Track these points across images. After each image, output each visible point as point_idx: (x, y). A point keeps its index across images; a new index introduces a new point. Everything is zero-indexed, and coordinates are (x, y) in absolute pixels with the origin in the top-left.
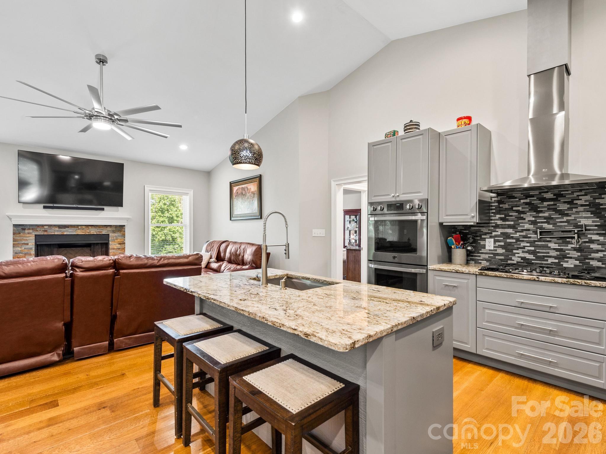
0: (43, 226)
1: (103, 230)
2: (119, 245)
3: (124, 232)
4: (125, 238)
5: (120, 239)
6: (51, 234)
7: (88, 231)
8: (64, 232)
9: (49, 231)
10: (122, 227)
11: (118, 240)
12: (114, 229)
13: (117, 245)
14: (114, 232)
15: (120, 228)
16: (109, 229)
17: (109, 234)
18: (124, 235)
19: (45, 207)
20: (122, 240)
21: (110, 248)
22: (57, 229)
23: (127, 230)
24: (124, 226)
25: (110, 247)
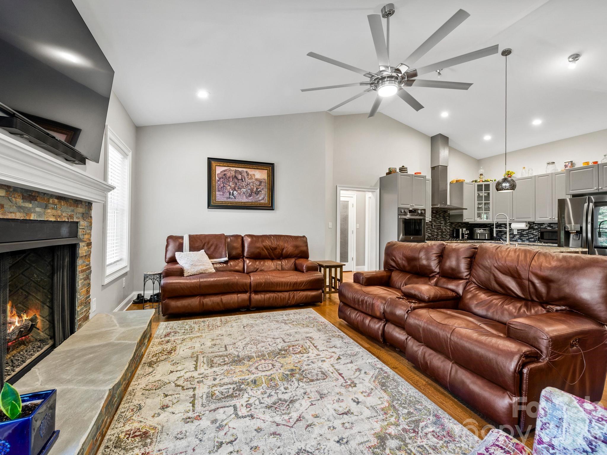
2: (86, 248)
3: (91, 217)
5: (88, 234)
12: (84, 210)
14: (83, 217)
15: (88, 208)
16: (80, 209)
17: (78, 223)
20: (89, 237)
24: (91, 203)
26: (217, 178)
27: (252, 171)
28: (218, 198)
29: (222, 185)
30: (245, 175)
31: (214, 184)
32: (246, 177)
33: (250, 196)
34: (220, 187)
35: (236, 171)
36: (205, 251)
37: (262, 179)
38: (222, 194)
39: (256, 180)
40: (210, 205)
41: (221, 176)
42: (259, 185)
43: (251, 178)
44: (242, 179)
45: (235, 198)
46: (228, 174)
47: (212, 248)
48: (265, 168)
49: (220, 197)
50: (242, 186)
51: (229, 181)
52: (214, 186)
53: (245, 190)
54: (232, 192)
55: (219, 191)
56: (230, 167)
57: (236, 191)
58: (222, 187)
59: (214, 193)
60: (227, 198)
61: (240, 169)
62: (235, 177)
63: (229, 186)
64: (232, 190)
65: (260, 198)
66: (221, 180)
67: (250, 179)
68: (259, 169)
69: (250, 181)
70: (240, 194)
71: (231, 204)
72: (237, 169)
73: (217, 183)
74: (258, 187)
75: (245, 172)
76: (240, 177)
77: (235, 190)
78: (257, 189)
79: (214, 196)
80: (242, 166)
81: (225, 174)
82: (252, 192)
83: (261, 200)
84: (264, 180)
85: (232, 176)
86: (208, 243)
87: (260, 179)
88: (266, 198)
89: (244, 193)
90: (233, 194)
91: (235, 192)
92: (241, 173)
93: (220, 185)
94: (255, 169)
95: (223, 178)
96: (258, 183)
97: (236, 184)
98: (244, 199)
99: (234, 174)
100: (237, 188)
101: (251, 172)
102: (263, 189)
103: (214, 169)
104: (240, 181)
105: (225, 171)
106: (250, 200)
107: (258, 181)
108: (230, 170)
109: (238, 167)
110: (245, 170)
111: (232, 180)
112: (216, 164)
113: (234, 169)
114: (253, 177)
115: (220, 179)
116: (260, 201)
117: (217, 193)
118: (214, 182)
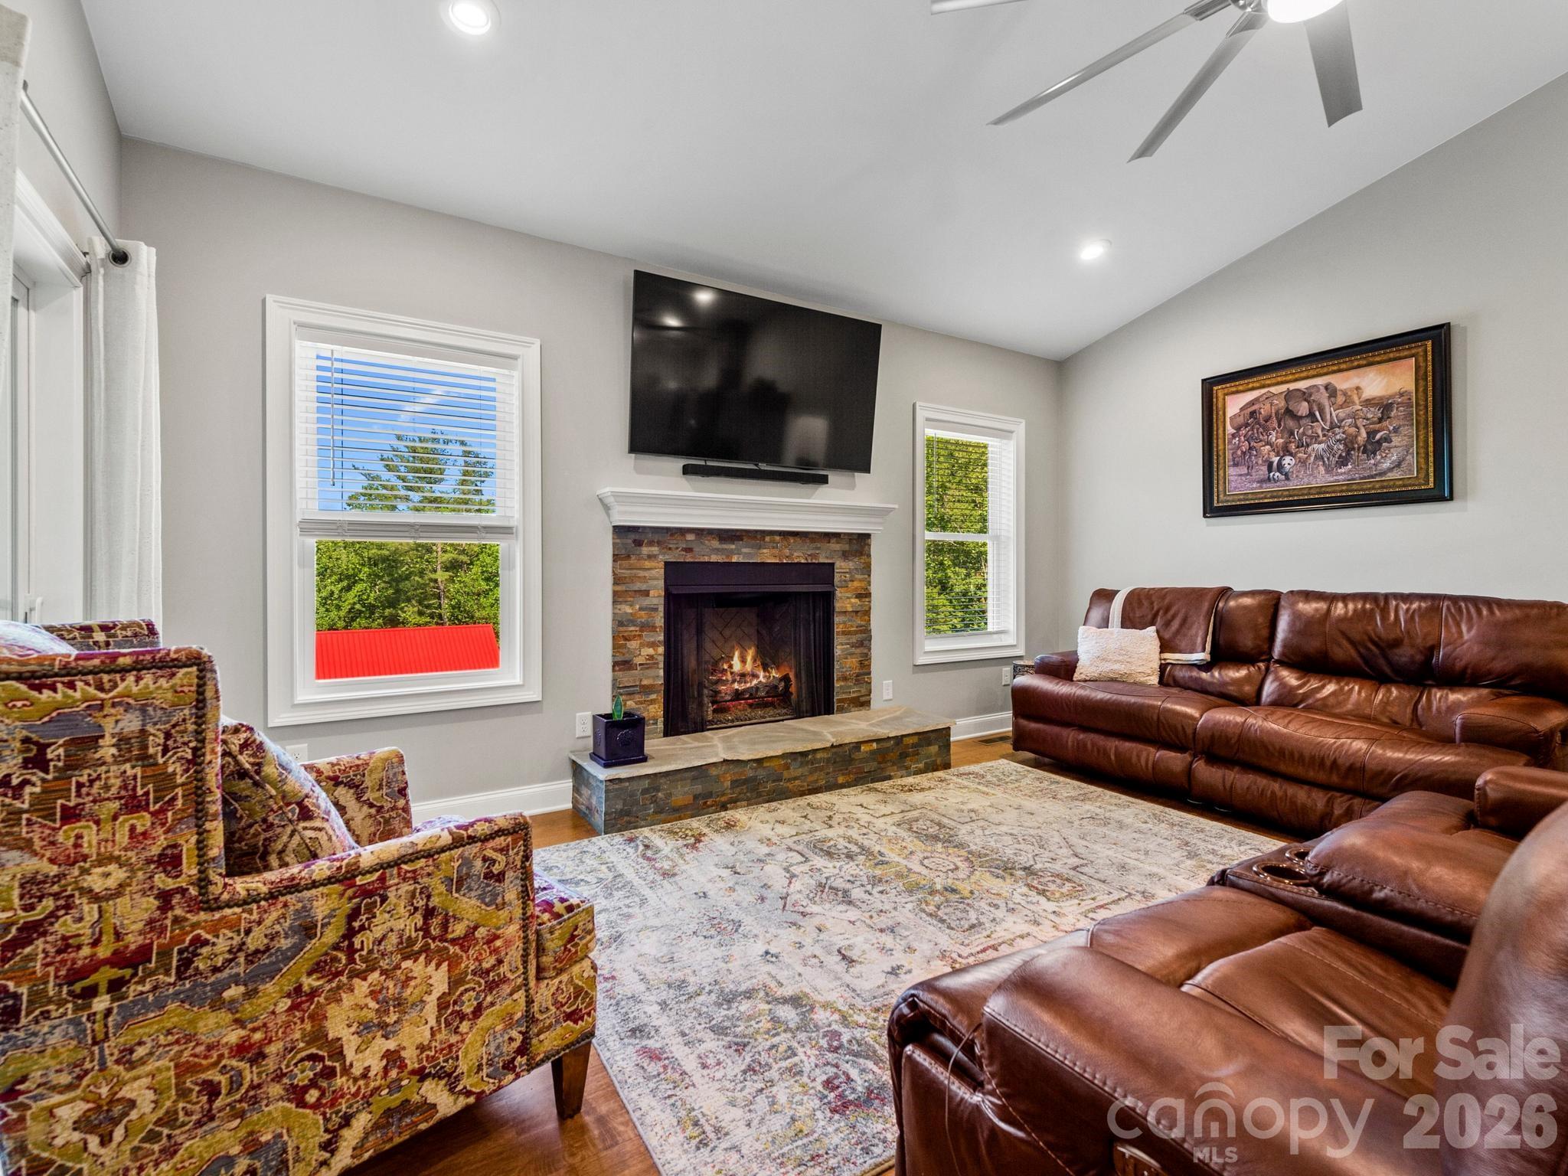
0: (683, 531)
1: (819, 548)
2: (857, 600)
3: (869, 556)
4: (869, 576)
5: (860, 580)
6: (702, 560)
7: (787, 552)
8: (731, 553)
9: (696, 549)
10: (864, 538)
11: (856, 584)
12: (847, 547)
13: (853, 600)
14: (845, 555)
15: (859, 544)
16: (835, 546)
17: (832, 565)
18: (867, 569)
19: (687, 470)
20: (863, 584)
21: (837, 610)
22: (716, 544)
23: (876, 549)
24: (868, 536)
25: (838, 605)
26: (1230, 430)
27: (1348, 379)
28: (1233, 484)
29: (1245, 446)
30: (1323, 397)
31: (1221, 447)
32: (1326, 403)
33: (1343, 461)
34: (1239, 453)
35: (1289, 395)
36: (1158, 632)
37: (1391, 397)
38: (1244, 470)
39: (1368, 403)
40: (1213, 509)
41: (1240, 420)
42: (1380, 420)
43: (1348, 402)
44: (1311, 415)
45: (1287, 479)
46: (1265, 410)
47: (1175, 624)
48: (1406, 353)
49: (1237, 483)
50: (1311, 437)
51: (1266, 430)
52: (1221, 453)
53: (1323, 446)
54: (1276, 460)
55: (1236, 465)
56: (1269, 386)
57: (1291, 454)
58: (1244, 453)
59: (1221, 473)
60: (1261, 481)
61: (1302, 385)
62: (1289, 412)
63: (1268, 443)
64: (1278, 454)
65: (1386, 465)
66: (1243, 432)
67: (1341, 407)
68: (1379, 363)
69: (1342, 413)
70: (1303, 462)
71: (1271, 497)
72: (1292, 386)
73: (1230, 442)
74: (1377, 426)
75: (1322, 390)
76: (1303, 408)
77: (1287, 451)
78: (1371, 434)
79: (1221, 482)
80: (1312, 373)
81: (1253, 414)
82: (1349, 449)
83: (1390, 470)
84: (1401, 395)
85: (1277, 413)
86: (1167, 610)
87: (1381, 398)
88: (1412, 460)
89: (1321, 458)
90: (1280, 468)
91: (1287, 460)
92: (1305, 395)
93: (1239, 447)
94: (1359, 367)
95: (1247, 425)
96: (1374, 413)
97: (1292, 433)
98: (1320, 478)
99: (1283, 404)
100: (1293, 446)
101: (1345, 382)
102: (1396, 430)
103: (1220, 405)
104: (1302, 422)
105: (1252, 403)
106: (1342, 475)
107: (1374, 405)
108: (1270, 397)
109: (1296, 380)
110: (1320, 381)
111: (1276, 425)
112: (1226, 391)
113: (1283, 388)
114: (1355, 398)
115: (1238, 429)
116: (1381, 474)
117: (1232, 471)
118: (1221, 441)
